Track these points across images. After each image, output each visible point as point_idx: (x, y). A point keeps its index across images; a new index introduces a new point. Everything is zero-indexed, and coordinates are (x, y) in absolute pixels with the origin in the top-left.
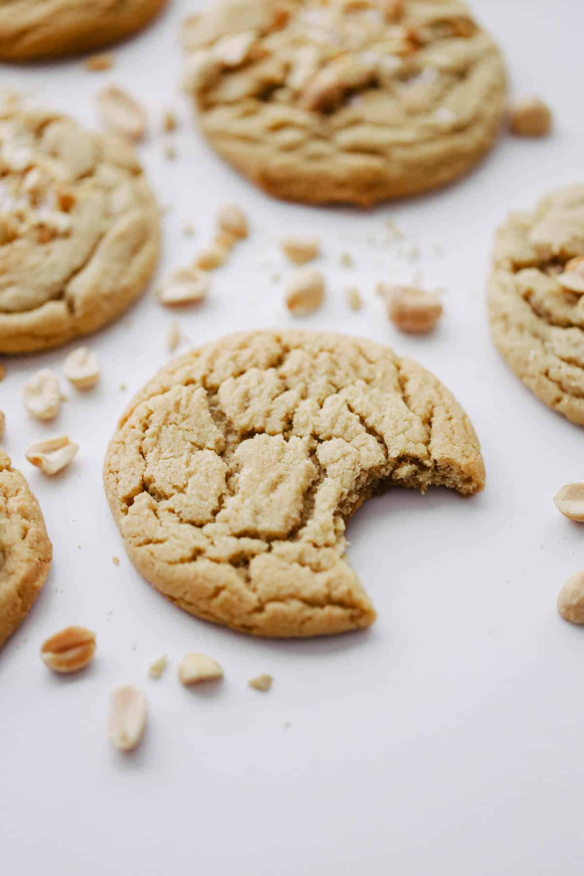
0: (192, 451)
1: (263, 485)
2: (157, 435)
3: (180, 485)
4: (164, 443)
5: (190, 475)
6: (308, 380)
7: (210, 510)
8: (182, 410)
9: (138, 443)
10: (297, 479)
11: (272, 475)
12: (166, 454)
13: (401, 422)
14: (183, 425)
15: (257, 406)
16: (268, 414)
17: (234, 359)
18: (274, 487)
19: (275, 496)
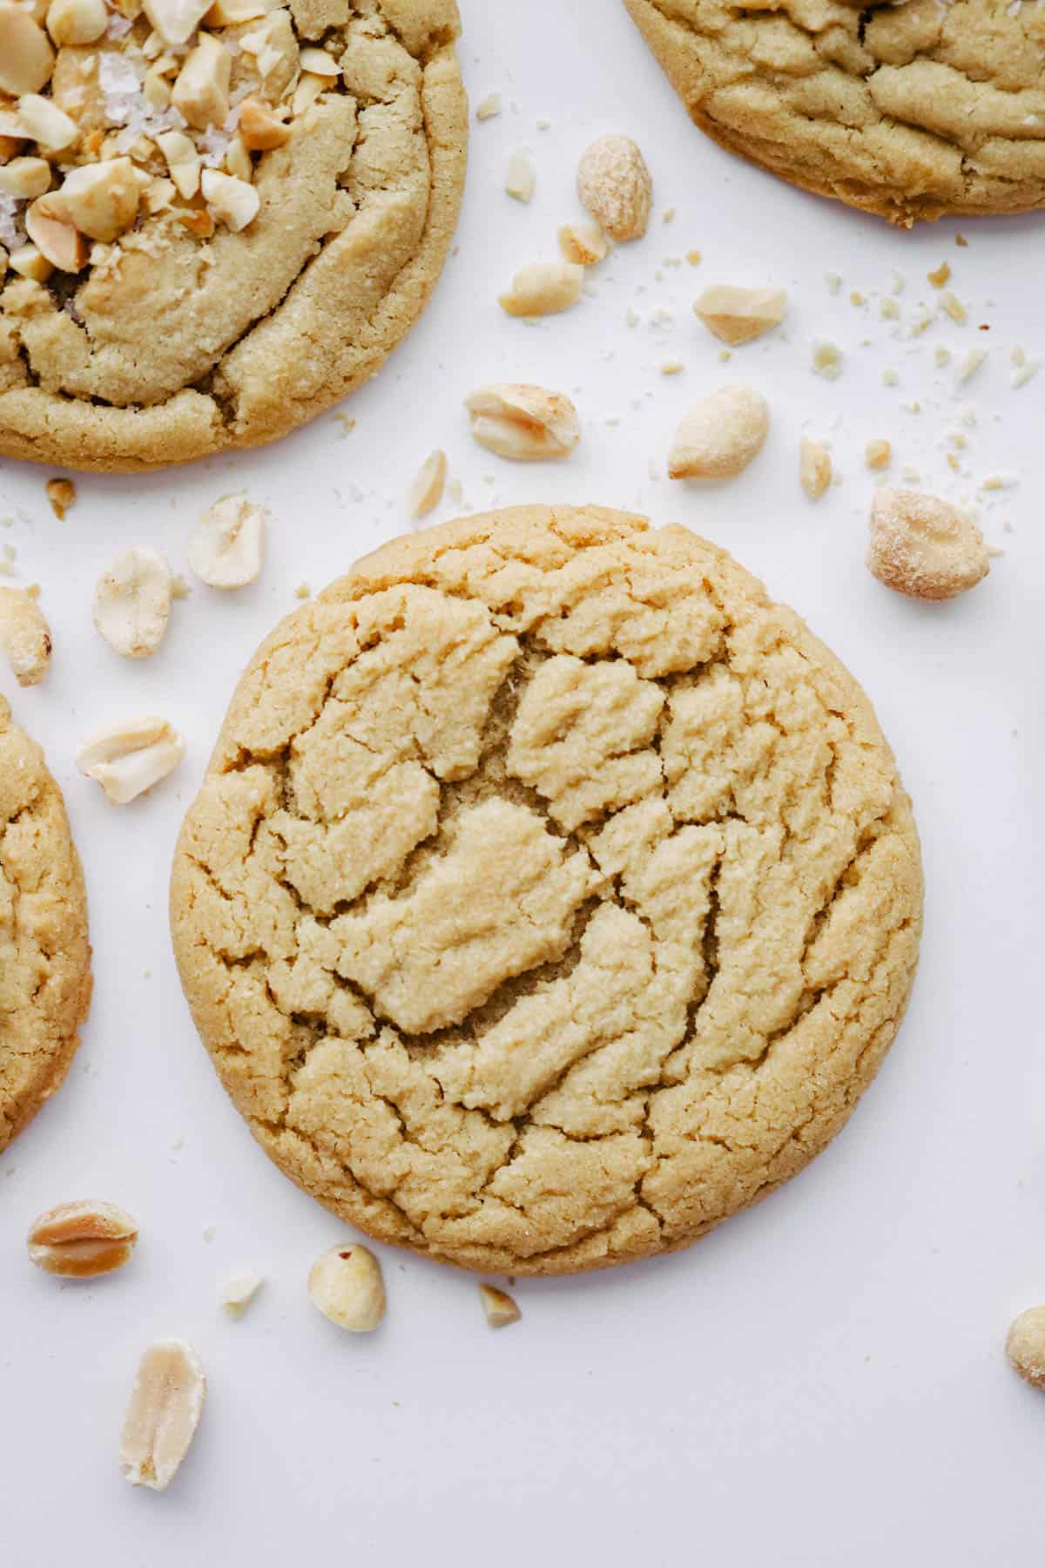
0: (402, 756)
1: (448, 925)
2: (376, 677)
3: (329, 812)
4: (372, 703)
5: (359, 804)
6: (697, 761)
7: (337, 898)
8: (450, 663)
9: (335, 666)
10: (512, 955)
11: (479, 916)
12: (356, 729)
13: (764, 971)
14: (426, 696)
15: (574, 753)
16: (576, 783)
17: (620, 617)
18: (463, 939)
19: (450, 959)
